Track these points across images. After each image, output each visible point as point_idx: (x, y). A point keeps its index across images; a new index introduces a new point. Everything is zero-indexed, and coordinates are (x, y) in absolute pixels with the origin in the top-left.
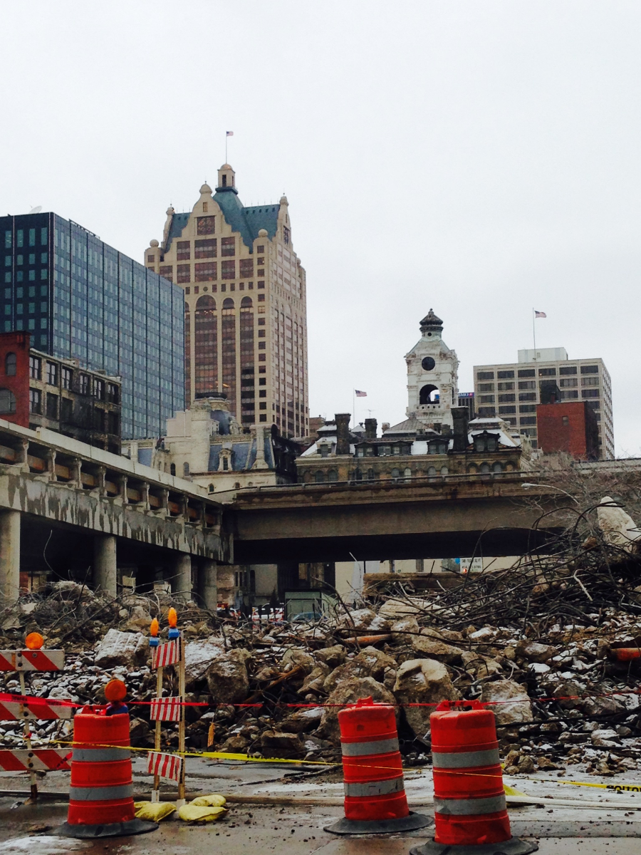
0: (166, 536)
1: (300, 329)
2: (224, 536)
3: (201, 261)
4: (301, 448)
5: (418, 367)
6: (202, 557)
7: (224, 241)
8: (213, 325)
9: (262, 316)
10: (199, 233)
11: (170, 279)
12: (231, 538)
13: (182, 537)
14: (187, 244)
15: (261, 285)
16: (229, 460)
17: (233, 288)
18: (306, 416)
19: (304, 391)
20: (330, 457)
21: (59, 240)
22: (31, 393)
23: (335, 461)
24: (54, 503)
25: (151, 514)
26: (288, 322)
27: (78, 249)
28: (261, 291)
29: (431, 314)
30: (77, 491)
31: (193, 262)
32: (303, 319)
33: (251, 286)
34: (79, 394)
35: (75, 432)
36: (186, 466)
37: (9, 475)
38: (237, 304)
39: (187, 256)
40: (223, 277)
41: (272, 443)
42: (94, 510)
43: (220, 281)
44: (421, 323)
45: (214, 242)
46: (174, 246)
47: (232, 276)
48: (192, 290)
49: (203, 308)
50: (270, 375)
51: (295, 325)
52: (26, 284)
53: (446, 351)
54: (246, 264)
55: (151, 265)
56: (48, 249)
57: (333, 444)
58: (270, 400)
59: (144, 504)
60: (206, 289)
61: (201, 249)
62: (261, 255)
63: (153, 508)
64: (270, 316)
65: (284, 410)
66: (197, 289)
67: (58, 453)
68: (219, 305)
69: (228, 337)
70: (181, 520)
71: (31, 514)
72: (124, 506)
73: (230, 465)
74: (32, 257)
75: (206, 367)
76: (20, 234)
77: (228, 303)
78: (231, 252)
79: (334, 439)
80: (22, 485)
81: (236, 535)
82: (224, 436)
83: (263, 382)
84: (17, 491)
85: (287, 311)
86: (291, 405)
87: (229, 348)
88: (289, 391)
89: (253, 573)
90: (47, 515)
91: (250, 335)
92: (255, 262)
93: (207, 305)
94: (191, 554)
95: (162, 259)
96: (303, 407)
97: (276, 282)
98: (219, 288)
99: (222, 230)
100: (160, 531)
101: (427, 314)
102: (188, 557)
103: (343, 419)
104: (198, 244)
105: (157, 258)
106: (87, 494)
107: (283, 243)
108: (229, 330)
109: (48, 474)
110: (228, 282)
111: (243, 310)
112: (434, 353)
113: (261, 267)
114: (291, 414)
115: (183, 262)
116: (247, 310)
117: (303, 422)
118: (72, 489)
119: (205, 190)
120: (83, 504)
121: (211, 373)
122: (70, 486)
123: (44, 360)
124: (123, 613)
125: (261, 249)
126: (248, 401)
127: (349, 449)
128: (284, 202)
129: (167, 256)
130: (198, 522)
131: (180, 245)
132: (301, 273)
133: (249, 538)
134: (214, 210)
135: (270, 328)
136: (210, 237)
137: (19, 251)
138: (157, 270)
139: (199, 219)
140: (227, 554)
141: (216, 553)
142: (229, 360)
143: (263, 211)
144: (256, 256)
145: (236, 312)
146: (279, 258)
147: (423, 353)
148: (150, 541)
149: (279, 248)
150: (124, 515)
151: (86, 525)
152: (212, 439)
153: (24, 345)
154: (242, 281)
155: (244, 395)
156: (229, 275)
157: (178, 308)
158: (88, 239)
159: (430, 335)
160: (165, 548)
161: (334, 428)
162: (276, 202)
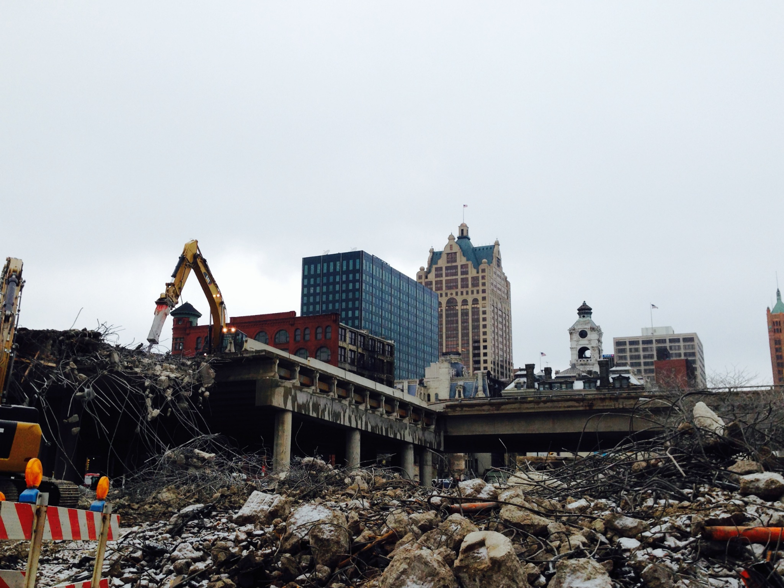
0: (396, 431)
1: (507, 317)
2: (437, 432)
3: (449, 278)
4: (505, 385)
5: (576, 336)
6: (421, 445)
7: (462, 266)
8: (456, 315)
9: (484, 309)
10: (448, 262)
11: (431, 289)
12: (442, 434)
13: (407, 432)
14: (441, 269)
15: (484, 291)
16: (462, 392)
17: (467, 293)
18: (511, 368)
19: (510, 353)
20: (522, 390)
21: (366, 266)
22: (339, 349)
23: (525, 392)
24: (316, 407)
25: (385, 416)
26: (500, 313)
27: (377, 271)
28: (484, 295)
29: (584, 304)
30: (333, 399)
31: (444, 279)
32: (509, 311)
33: (478, 292)
34: (369, 350)
35: (366, 373)
36: (437, 395)
37: (284, 387)
38: (470, 302)
39: (441, 275)
40: (462, 287)
41: (487, 382)
42: (345, 413)
43: (460, 289)
44: (578, 310)
45: (456, 267)
46: (433, 270)
47: (467, 287)
48: (444, 295)
49: (450, 305)
50: (489, 344)
51: (504, 315)
52: (347, 291)
53: (594, 327)
54: (475, 279)
55: (420, 281)
56: (360, 271)
57: (524, 382)
58: (489, 358)
59: (381, 409)
60: (452, 294)
61: (449, 271)
62: (483, 274)
63: (387, 412)
64: (489, 309)
65: (498, 364)
66: (446, 294)
67: (320, 373)
68: (460, 304)
69: (465, 321)
70: (406, 421)
71: (299, 413)
72: (366, 410)
73: (462, 395)
74: (351, 276)
75: (452, 339)
76: (345, 263)
77: (465, 302)
78: (466, 273)
79: (525, 379)
80: (293, 393)
81: (446, 432)
82: (459, 377)
83: (485, 347)
84: (290, 397)
85: (499, 306)
86: (502, 361)
87: (465, 328)
88: (501, 353)
89: (476, 461)
90: (311, 414)
91: (478, 320)
92: (480, 278)
93: (452, 302)
94: (413, 444)
95: (426, 277)
96: (509, 362)
97: (493, 289)
98: (459, 293)
99: (461, 260)
100: (391, 427)
101: (582, 304)
102: (412, 446)
103: (530, 367)
104: (447, 268)
105: (424, 277)
106: (340, 401)
107: (496, 267)
108: (465, 317)
109: (313, 388)
110: (464, 290)
111: (473, 306)
112: (587, 327)
113: (484, 281)
114: (502, 367)
115: (439, 279)
116: (476, 306)
117: (509, 371)
118: (330, 397)
119: (451, 238)
120: (337, 407)
121: (455, 343)
122: (328, 396)
123: (347, 330)
124: (347, 480)
125: (483, 271)
126: (477, 359)
127: (534, 385)
128: (497, 244)
129: (429, 276)
130: (420, 423)
131: (437, 269)
132: (508, 284)
133: (455, 434)
134: (456, 249)
135: (489, 316)
136: (454, 264)
137: (343, 273)
138: (423, 284)
139: (448, 254)
140: (439, 445)
141: (431, 443)
142: (465, 335)
143: (485, 249)
144: (481, 274)
145: (469, 307)
146: (494, 276)
147: (580, 328)
148: (384, 434)
149: (494, 270)
150: (366, 415)
151: (338, 422)
152: (452, 379)
153: (336, 321)
154: (473, 289)
155: (475, 355)
156: (465, 286)
157: (435, 305)
158: (383, 266)
159: (584, 317)
160: (395, 439)
161: (525, 372)
162: (492, 244)
